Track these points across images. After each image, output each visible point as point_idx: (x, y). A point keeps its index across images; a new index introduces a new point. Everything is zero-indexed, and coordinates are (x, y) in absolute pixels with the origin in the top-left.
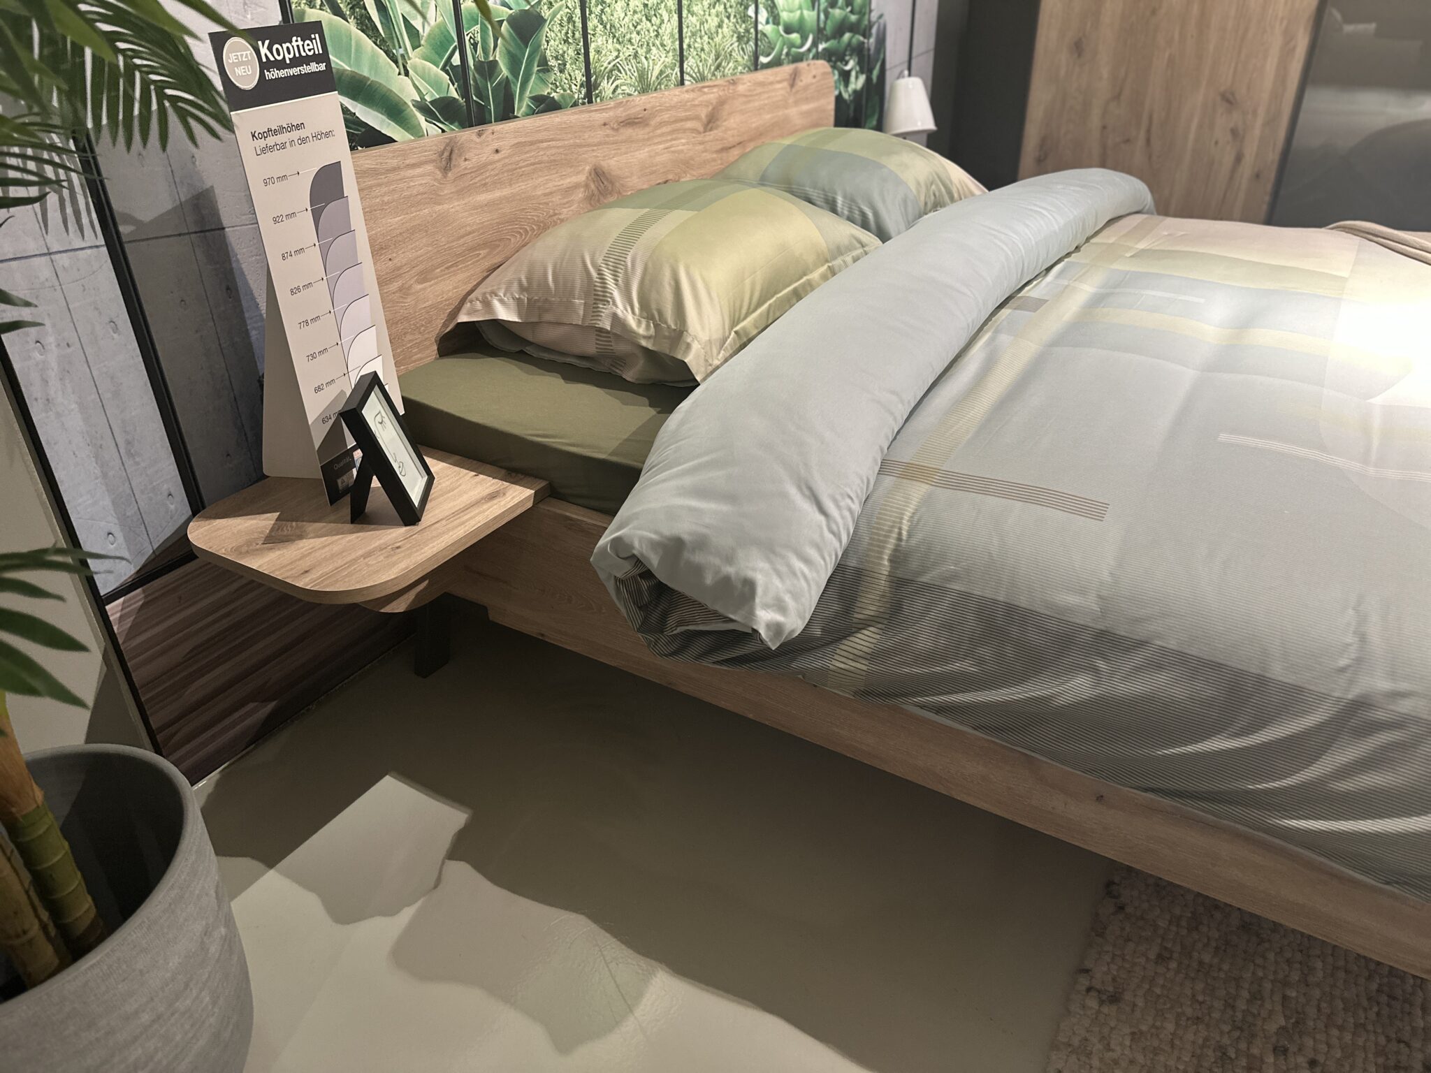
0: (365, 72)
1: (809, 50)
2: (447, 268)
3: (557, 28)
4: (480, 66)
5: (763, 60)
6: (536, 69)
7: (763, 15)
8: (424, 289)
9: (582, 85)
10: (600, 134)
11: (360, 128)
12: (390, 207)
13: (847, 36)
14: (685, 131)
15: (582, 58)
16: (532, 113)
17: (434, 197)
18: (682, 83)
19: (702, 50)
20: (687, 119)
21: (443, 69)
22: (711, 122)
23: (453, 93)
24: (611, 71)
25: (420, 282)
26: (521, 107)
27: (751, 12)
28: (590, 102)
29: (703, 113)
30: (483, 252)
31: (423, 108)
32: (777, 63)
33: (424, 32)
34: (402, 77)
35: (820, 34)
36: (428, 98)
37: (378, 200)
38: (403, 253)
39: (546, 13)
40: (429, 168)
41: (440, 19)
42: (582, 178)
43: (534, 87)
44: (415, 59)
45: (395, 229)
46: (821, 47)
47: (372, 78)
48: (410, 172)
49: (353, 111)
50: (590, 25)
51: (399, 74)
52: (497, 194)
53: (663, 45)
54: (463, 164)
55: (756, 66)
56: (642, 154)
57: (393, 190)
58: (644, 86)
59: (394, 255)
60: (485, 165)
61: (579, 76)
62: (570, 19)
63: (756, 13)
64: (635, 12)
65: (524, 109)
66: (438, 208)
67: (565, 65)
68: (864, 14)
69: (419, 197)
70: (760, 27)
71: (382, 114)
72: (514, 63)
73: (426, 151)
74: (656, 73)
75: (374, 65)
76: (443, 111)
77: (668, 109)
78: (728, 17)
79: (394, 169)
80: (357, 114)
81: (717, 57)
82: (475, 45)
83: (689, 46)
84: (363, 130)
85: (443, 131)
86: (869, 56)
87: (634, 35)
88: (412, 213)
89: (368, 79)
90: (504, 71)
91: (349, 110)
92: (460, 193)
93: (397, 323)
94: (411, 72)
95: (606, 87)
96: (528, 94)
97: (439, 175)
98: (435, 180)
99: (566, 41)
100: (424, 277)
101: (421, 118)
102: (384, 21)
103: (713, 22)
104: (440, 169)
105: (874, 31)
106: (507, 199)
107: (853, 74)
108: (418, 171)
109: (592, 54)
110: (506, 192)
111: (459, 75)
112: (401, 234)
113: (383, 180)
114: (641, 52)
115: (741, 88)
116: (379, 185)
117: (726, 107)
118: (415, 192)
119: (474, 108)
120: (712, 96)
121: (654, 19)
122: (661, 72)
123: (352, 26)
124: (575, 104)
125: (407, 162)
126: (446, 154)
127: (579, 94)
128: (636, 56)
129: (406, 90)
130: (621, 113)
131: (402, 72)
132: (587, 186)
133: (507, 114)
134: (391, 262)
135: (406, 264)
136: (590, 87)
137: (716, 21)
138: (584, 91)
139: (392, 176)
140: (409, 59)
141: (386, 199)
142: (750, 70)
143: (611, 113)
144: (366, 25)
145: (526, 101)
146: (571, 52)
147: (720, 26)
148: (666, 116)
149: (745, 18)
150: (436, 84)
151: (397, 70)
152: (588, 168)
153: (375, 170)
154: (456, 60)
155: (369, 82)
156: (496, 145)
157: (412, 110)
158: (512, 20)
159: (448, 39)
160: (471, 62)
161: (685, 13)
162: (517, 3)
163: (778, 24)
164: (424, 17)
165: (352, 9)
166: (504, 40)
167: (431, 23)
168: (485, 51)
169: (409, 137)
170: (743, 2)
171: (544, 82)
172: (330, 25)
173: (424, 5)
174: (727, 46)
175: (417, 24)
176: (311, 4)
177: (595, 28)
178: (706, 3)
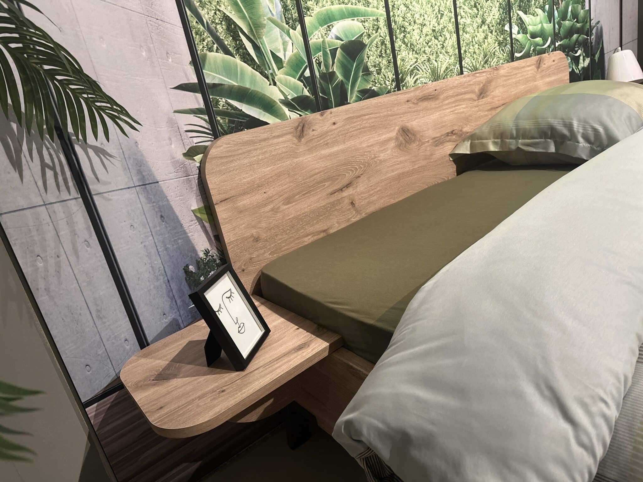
0: (247, 85)
1: (549, 46)
2: (304, 195)
3: (374, 49)
4: (323, 76)
5: (517, 55)
6: (361, 74)
7: (515, 29)
8: (288, 208)
9: (393, 81)
10: (405, 107)
11: (245, 118)
12: (263, 162)
13: (575, 36)
14: (464, 100)
15: (392, 65)
16: (359, 99)
17: (293, 154)
18: (462, 73)
19: (475, 53)
20: (465, 93)
21: (299, 79)
22: (483, 93)
23: (306, 93)
24: (412, 70)
25: (284, 204)
26: (352, 96)
27: (507, 28)
28: (399, 89)
29: (477, 89)
30: (327, 184)
31: (286, 103)
32: (527, 55)
33: (285, 60)
34: (272, 86)
35: (556, 36)
36: (290, 97)
37: (255, 158)
38: (273, 188)
39: (366, 40)
40: (289, 137)
41: (295, 51)
42: (393, 134)
43: (360, 84)
44: (280, 75)
45: (267, 174)
46: (557, 44)
47: (252, 89)
48: (276, 141)
49: (241, 109)
50: (397, 45)
51: (270, 85)
52: (335, 149)
53: (447, 52)
54: (312, 133)
55: (512, 59)
56: (435, 116)
57: (265, 152)
58: (435, 76)
59: (267, 190)
60: (327, 132)
61: (391, 75)
62: (383, 43)
63: (511, 28)
64: (427, 35)
65: (354, 97)
66: (296, 160)
67: (380, 70)
68: (587, 22)
69: (283, 155)
70: (514, 36)
71: (260, 109)
72: (346, 72)
73: (286, 127)
74: (443, 69)
75: (253, 81)
76: (300, 103)
77: (451, 89)
78: (491, 32)
79: (265, 140)
80: (243, 110)
81: (485, 56)
82: (319, 64)
83: (465, 51)
84: (248, 119)
85: (300, 115)
86: (592, 47)
87: (427, 48)
88: (278, 164)
89: (250, 89)
90: (340, 76)
91: (238, 108)
92: (310, 150)
93: (270, 229)
94: (278, 83)
95: (410, 80)
96: (356, 89)
97: (295, 140)
98: (293, 144)
99: (381, 56)
100: (288, 201)
101: (286, 110)
102: (258, 55)
103: (481, 36)
104: (296, 137)
105: (594, 31)
106: (343, 151)
107: (581, 58)
108: (281, 139)
109: (399, 62)
110: (342, 147)
111: (310, 82)
112: (271, 177)
113: (258, 146)
114: (433, 58)
115: (502, 72)
116: (256, 149)
117: (493, 84)
118: (280, 152)
119: (320, 101)
120: (482, 78)
121: (440, 38)
122: (447, 68)
123: (237, 60)
124: (389, 92)
125: (274, 135)
126: (300, 128)
127: (390, 85)
128: (429, 60)
129: (275, 94)
130: (419, 93)
131: (272, 83)
132: (397, 139)
133: (343, 100)
134: (265, 194)
135: (275, 195)
136: (399, 82)
137: (483, 35)
138: (394, 84)
139: (263, 144)
140: (276, 75)
141: (260, 157)
142: (508, 62)
143: (412, 94)
144: (246, 58)
145: (355, 93)
146: (384, 62)
147: (486, 38)
148: (450, 93)
149: (503, 32)
150: (294, 88)
151: (269, 83)
152: (397, 128)
153: (252, 141)
154: (307, 73)
155: (250, 91)
156: (333, 120)
157: (279, 105)
158: (343, 47)
159: (301, 62)
160: (317, 74)
161: (461, 32)
162: (347, 37)
163: (526, 33)
164: (285, 50)
165: (237, 50)
166: (339, 59)
167: (289, 53)
168: (326, 66)
169: (277, 121)
170: (501, 23)
171: (367, 81)
172: (223, 61)
173: (285, 44)
174: (491, 49)
175: (280, 55)
176: (210, 50)
177: (400, 46)
178: (475, 25)
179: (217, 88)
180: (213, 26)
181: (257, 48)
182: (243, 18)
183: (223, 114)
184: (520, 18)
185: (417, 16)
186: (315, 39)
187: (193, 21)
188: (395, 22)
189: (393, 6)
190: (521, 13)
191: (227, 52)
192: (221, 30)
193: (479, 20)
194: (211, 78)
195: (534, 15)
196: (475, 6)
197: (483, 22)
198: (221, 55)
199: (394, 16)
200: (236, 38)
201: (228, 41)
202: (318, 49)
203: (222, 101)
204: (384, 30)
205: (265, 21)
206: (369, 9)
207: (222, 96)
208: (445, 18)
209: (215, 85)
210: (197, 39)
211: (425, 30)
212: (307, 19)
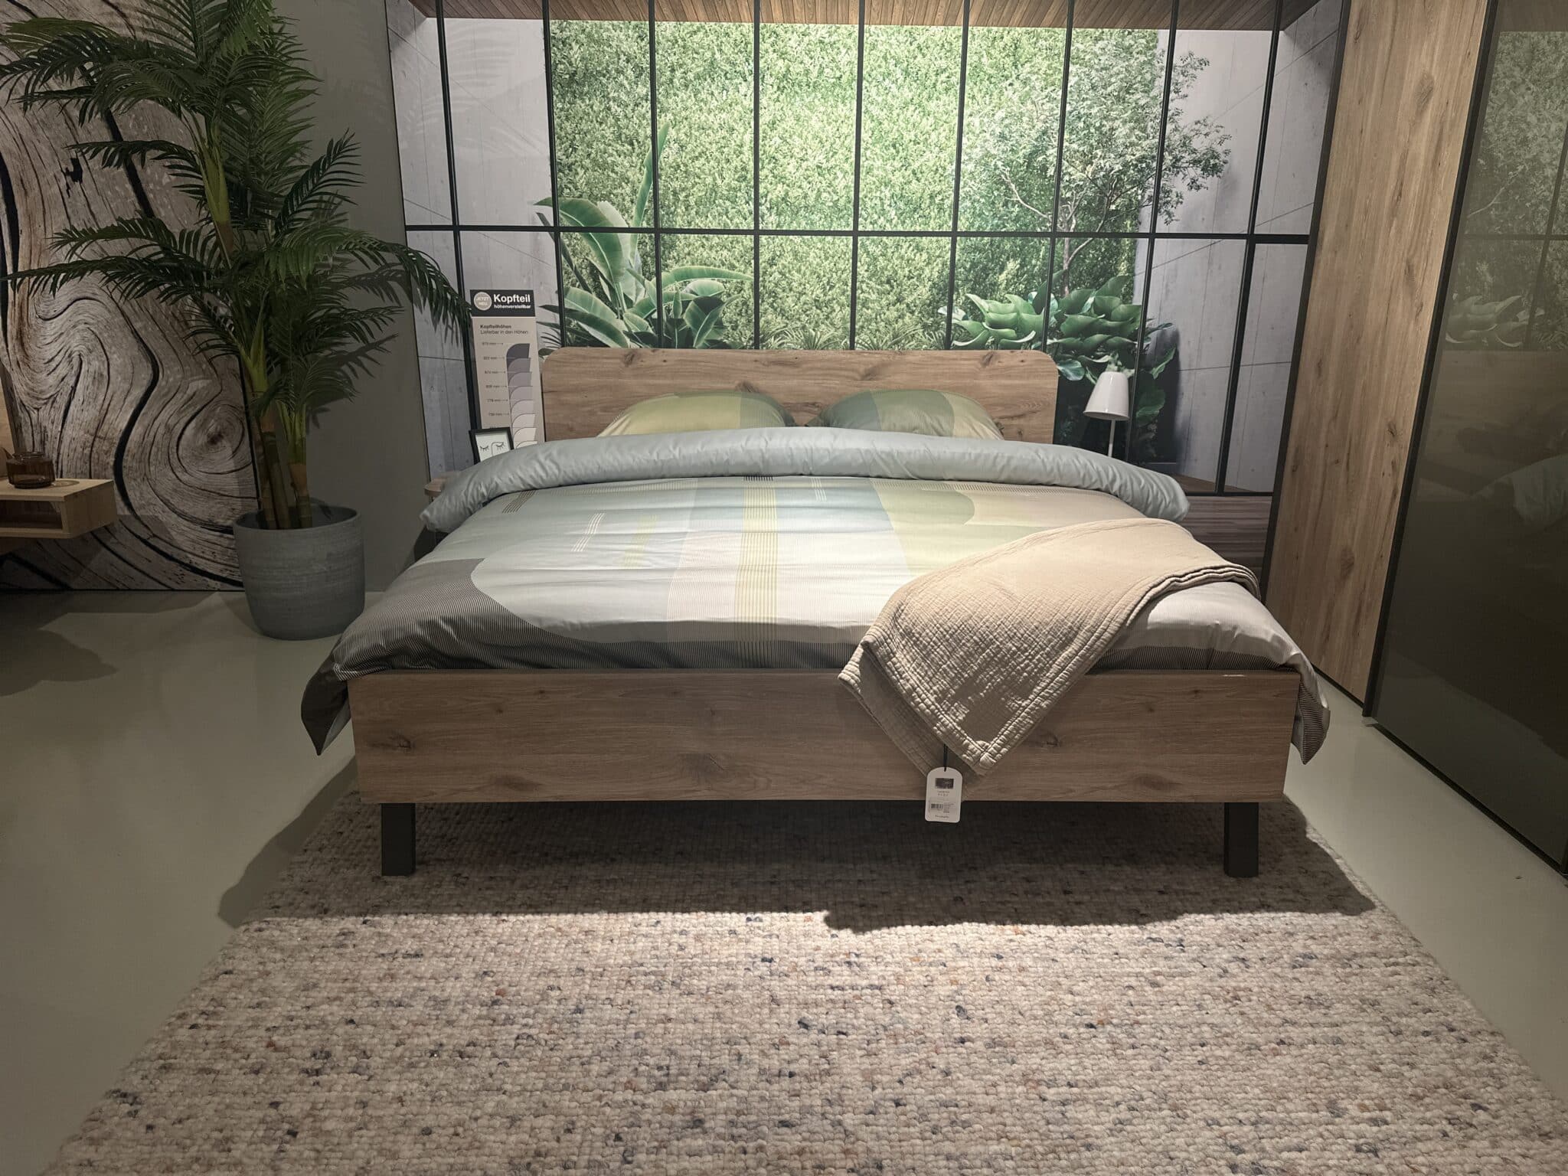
0: (597, 315)
3: (733, 307)
4: (670, 320)
5: (959, 343)
6: (713, 326)
7: (958, 315)
9: (750, 339)
10: (755, 366)
11: (588, 338)
13: (1098, 337)
14: (839, 376)
15: (752, 325)
16: (705, 347)
17: (614, 374)
18: (852, 347)
19: (878, 331)
20: (841, 369)
21: (646, 319)
22: (871, 375)
23: (650, 330)
24: (778, 334)
26: (699, 343)
27: (943, 310)
28: (757, 348)
29: (862, 369)
31: (630, 335)
32: (977, 347)
33: (636, 302)
34: (619, 320)
35: (1046, 331)
36: (634, 331)
39: (724, 298)
40: (618, 361)
41: (647, 297)
42: (733, 387)
43: (710, 334)
44: (628, 312)
45: (590, 384)
46: (1051, 341)
47: (602, 319)
48: (610, 360)
49: (588, 331)
50: (762, 308)
51: (618, 318)
53: (832, 324)
54: (639, 363)
55: (947, 344)
56: (793, 382)
58: (810, 344)
60: (654, 366)
61: (749, 333)
62: (745, 303)
63: (950, 311)
64: (805, 303)
65: (701, 344)
67: (737, 326)
68: (1134, 321)
69: (606, 373)
70: (954, 321)
71: (605, 334)
72: (696, 322)
73: (625, 352)
74: (825, 338)
75: (603, 312)
76: (642, 338)
78: (912, 313)
80: (590, 333)
81: (895, 336)
82: (669, 311)
83: (862, 327)
84: (590, 339)
85: (638, 347)
86: (1143, 356)
87: (803, 316)
88: (602, 379)
89: (599, 318)
90: (688, 324)
91: (586, 331)
94: (625, 319)
95: (773, 342)
96: (705, 337)
97: (621, 365)
98: (619, 367)
99: (740, 314)
100: (604, 410)
101: (628, 340)
102: (612, 294)
103: (892, 314)
104: (624, 362)
105: (1153, 336)
106: (668, 385)
107: (1111, 366)
108: (615, 361)
109: (762, 323)
110: (668, 382)
111: (657, 324)
112: (595, 387)
113: (588, 361)
114: (810, 326)
115: (910, 358)
116: (586, 363)
117: (893, 369)
118: (605, 370)
119: (663, 341)
120: (875, 358)
121: (825, 309)
122: (829, 340)
123: (594, 296)
124: (744, 348)
125: (604, 356)
126: (629, 357)
127: (746, 342)
128: (804, 327)
129: (620, 326)
130: (772, 356)
131: (620, 318)
133: (687, 342)
134: (586, 399)
135: (595, 402)
136: (758, 341)
137: (896, 314)
138: (751, 342)
139: (599, 360)
140: (625, 312)
141: (589, 370)
142: (935, 348)
143: (763, 356)
144: (601, 295)
145: (703, 341)
146: (743, 321)
147: (902, 317)
148: (819, 365)
149: (934, 314)
150: (640, 325)
151: (616, 316)
152: (737, 382)
153: (593, 356)
154: (655, 316)
157: (623, 335)
158: (696, 301)
159: (651, 306)
160: (665, 318)
161: (859, 307)
162: (702, 292)
163: (982, 320)
164: (637, 295)
165: (595, 289)
166: (690, 311)
167: (641, 297)
168: (676, 313)
169: (618, 346)
170: (934, 304)
171: (719, 334)
172: (581, 294)
173: (638, 290)
174: (910, 330)
175: (632, 298)
176: (574, 285)
177: (766, 310)
178: (884, 302)
179: (573, 313)
180: (579, 270)
181: (611, 289)
182: (606, 266)
183: (573, 331)
184: (972, 303)
185: (795, 284)
186: (669, 289)
187: (565, 265)
188: (764, 287)
189: (765, 273)
190: (974, 298)
191: (586, 288)
192: (585, 273)
193: (892, 298)
194: (569, 304)
195: (1001, 301)
196: (888, 282)
197: (899, 300)
198: (581, 290)
199: (764, 281)
200: (596, 280)
201: (589, 282)
202: (670, 298)
203: (574, 322)
204: (748, 293)
205: (624, 270)
206: (735, 272)
207: (575, 319)
208: (836, 290)
209: (571, 310)
210: (565, 276)
211: (803, 298)
212: (664, 274)
